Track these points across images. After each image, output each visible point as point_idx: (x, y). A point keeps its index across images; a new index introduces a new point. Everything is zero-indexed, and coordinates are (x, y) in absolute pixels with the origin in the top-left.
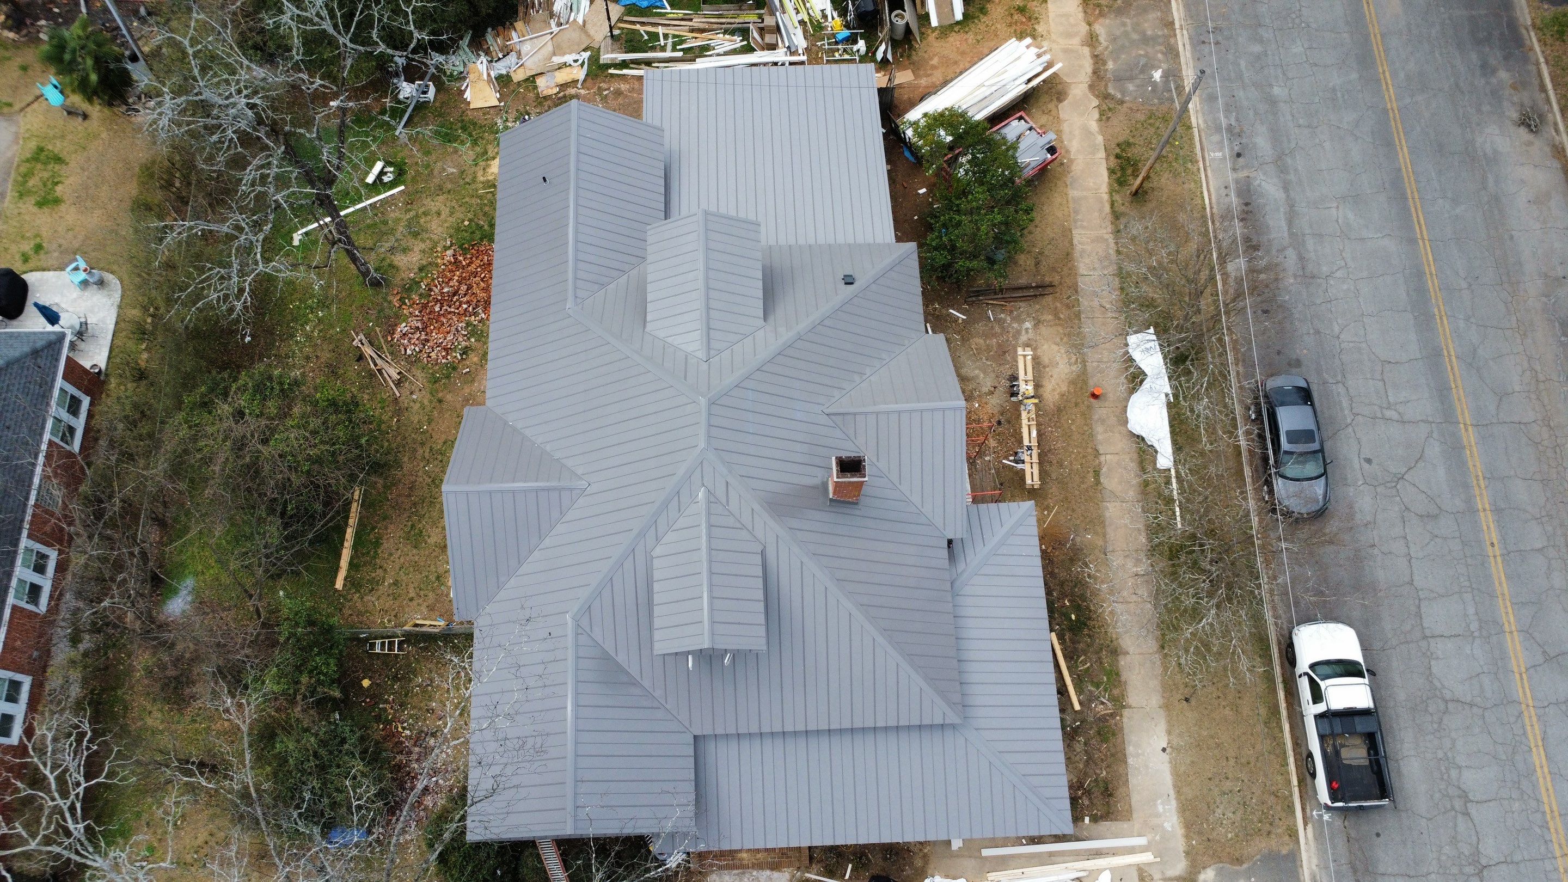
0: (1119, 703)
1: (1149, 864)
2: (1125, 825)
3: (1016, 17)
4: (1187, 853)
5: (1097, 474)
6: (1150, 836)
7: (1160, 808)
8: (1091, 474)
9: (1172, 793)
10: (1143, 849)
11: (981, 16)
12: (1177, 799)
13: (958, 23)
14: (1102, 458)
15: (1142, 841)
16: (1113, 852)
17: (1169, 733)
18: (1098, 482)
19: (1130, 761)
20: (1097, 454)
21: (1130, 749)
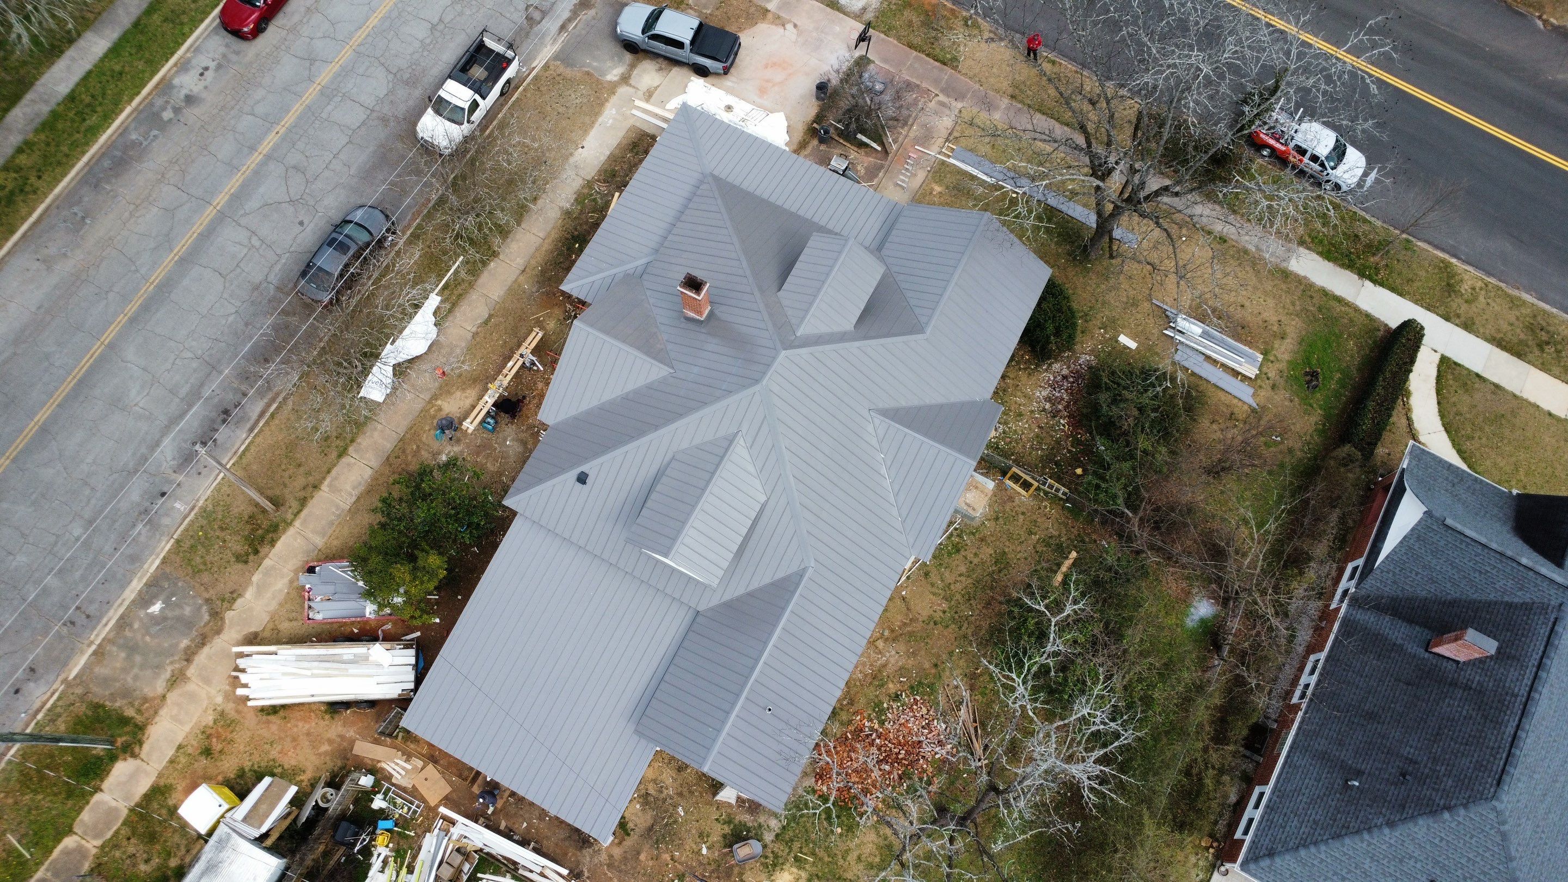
0: (589, 184)
1: (640, 99)
2: (638, 124)
3: (219, 747)
4: (614, 93)
5: (486, 322)
6: (628, 112)
7: (611, 121)
8: (490, 324)
9: (597, 125)
10: (638, 108)
11: (247, 769)
12: (596, 120)
13: (272, 775)
14: (474, 329)
15: (635, 112)
16: (656, 116)
17: (571, 154)
18: (490, 316)
19: (608, 153)
20: (475, 335)
21: (603, 158)
